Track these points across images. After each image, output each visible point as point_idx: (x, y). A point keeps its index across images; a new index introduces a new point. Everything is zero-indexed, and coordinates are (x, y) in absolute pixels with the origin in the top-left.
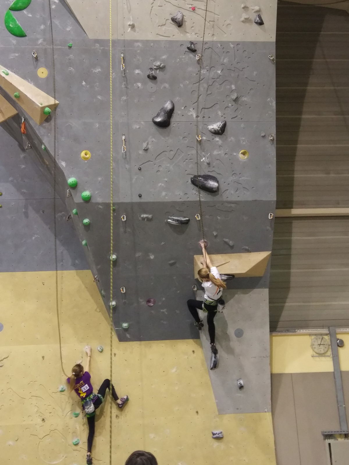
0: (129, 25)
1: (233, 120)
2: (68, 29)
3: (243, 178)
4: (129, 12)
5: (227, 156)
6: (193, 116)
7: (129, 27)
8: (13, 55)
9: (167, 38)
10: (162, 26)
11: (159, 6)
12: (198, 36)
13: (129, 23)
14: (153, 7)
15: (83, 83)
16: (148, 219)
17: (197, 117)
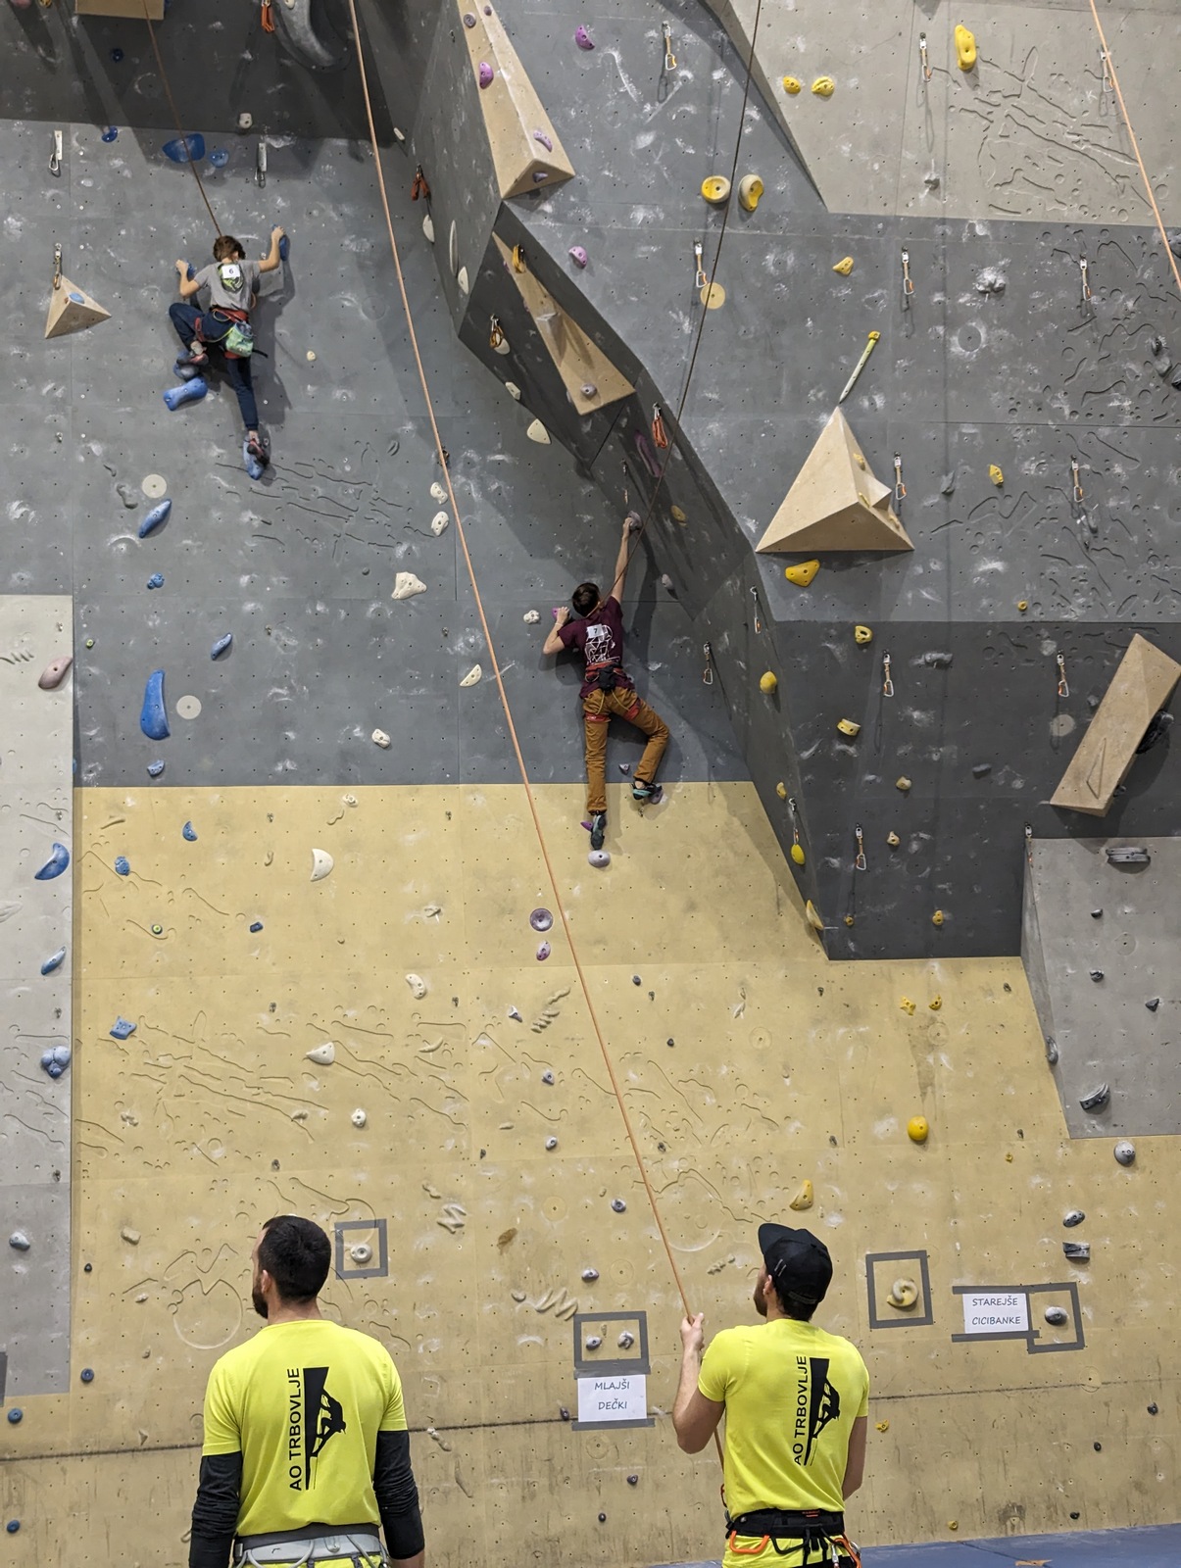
0: (927, 182)
1: (1158, 421)
2: (779, 188)
3: (1172, 567)
4: (930, 151)
5: (1137, 512)
6: (1063, 411)
7: (927, 187)
8: (644, 249)
9: (1013, 215)
10: (1004, 186)
11: (1001, 136)
12: (1086, 213)
13: (926, 178)
14: (988, 140)
15: (807, 322)
16: (941, 665)
17: (1073, 413)
